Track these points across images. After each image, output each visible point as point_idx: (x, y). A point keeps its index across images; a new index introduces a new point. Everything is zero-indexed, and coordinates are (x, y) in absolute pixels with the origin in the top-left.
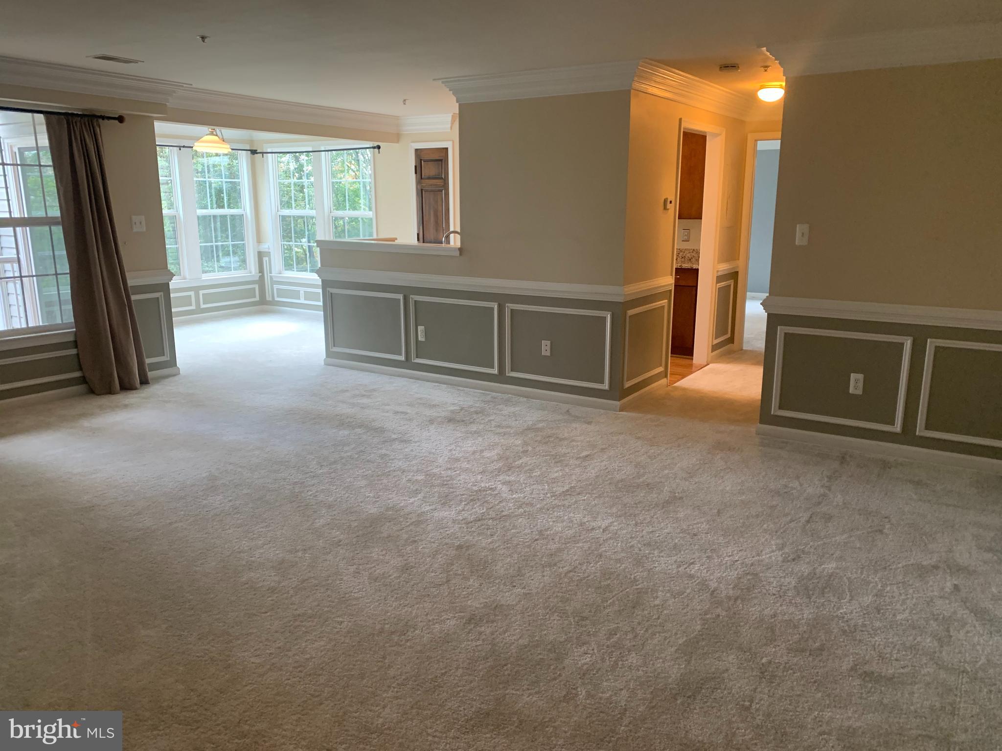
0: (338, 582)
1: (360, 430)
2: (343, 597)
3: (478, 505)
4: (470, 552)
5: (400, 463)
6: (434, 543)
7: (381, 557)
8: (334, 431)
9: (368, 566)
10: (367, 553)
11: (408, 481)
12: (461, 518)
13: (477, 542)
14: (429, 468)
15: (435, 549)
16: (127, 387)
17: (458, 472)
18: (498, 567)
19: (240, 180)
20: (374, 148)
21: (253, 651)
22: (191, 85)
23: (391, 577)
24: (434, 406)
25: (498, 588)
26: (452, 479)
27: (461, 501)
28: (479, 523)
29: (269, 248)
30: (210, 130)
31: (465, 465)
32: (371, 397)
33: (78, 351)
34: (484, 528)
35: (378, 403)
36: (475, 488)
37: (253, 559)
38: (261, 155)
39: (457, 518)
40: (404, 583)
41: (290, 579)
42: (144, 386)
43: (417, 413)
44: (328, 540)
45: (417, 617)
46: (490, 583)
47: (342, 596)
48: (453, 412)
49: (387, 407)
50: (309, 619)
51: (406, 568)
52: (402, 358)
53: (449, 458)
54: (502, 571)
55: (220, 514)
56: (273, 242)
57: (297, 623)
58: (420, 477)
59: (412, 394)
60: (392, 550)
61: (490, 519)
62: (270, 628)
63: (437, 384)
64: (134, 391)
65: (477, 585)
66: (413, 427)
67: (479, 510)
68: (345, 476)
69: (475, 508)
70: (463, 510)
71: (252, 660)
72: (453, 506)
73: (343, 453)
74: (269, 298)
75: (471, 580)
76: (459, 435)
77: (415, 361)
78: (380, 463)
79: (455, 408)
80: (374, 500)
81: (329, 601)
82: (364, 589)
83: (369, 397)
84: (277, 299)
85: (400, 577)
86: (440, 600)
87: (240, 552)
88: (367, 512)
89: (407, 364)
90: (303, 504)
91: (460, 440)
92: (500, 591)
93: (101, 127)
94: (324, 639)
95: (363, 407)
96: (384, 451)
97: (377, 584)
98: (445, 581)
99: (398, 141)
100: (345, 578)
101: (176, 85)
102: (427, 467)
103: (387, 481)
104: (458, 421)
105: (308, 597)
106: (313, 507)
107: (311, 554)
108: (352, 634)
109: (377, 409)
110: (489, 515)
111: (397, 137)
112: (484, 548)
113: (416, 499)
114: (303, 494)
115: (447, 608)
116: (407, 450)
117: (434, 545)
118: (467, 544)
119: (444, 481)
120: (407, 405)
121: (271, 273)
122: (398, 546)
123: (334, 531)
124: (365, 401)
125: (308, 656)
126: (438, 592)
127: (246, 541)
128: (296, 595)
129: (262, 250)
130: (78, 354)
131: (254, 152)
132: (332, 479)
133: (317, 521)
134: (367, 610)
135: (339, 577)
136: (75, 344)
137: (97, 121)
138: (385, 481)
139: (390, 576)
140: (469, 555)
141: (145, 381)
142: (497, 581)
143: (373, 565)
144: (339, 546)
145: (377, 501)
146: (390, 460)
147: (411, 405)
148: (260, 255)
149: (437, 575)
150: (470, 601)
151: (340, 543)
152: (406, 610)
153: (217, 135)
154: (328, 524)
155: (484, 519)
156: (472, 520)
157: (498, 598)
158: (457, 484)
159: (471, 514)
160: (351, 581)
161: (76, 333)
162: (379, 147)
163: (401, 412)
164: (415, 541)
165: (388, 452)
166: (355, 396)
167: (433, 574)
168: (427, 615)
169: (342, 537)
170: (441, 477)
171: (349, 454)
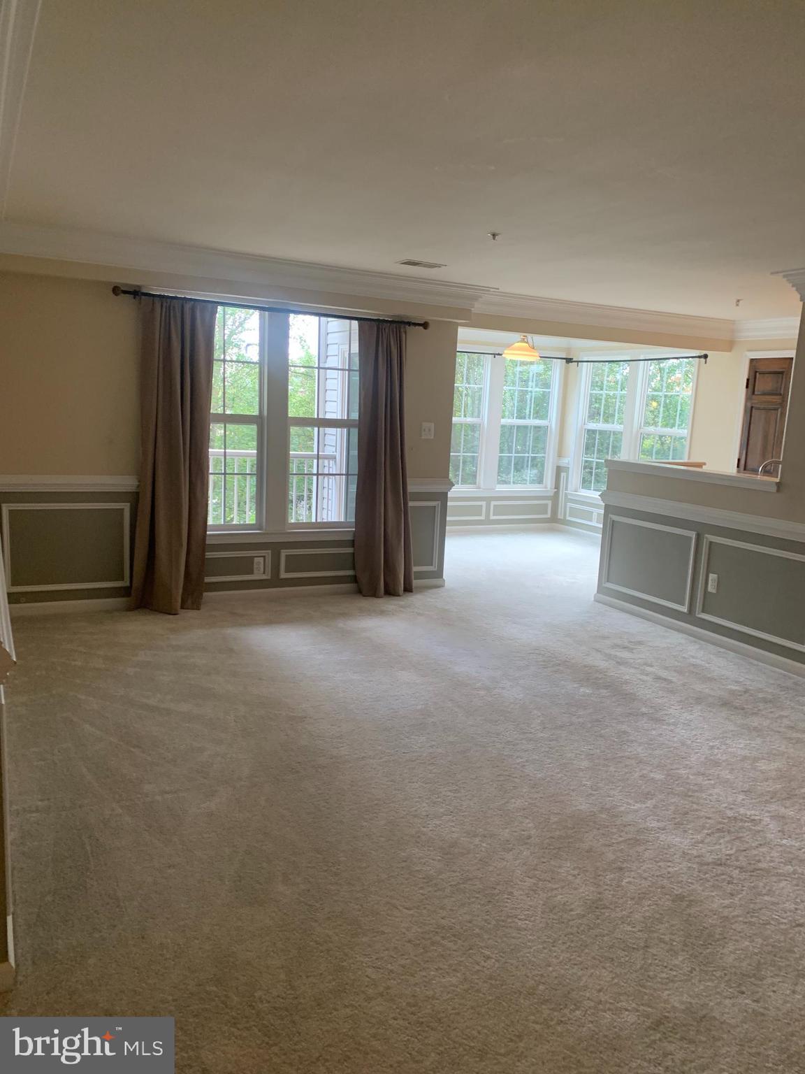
0: (506, 896)
1: (605, 691)
2: (503, 921)
3: (726, 839)
4: (692, 911)
5: (639, 750)
6: (646, 879)
7: (570, 878)
8: (575, 686)
9: (550, 885)
10: (555, 866)
11: (641, 776)
12: (695, 852)
13: (707, 898)
14: (675, 766)
15: (644, 890)
16: (390, 592)
17: (712, 782)
18: (725, 951)
19: (550, 390)
20: (700, 357)
21: (374, 958)
22: (498, 289)
23: (572, 913)
24: (711, 679)
25: (716, 987)
26: (701, 789)
27: (703, 827)
28: (720, 869)
29: (568, 464)
30: (522, 337)
31: (726, 774)
32: (634, 651)
33: (354, 550)
34: (724, 879)
35: (639, 661)
36: (730, 813)
37: (425, 829)
38: (576, 363)
39: (689, 852)
40: (586, 927)
41: (453, 871)
42: (407, 594)
43: (684, 685)
44: (515, 832)
45: (586, 988)
46: (706, 972)
47: (503, 918)
48: (732, 692)
49: (649, 669)
50: (453, 938)
51: (595, 906)
52: (685, 609)
53: (706, 758)
54: (730, 959)
55: (415, 761)
56: (574, 458)
57: (438, 938)
58: (658, 776)
59: (687, 656)
60: (587, 871)
61: (737, 867)
62: (404, 933)
63: (722, 650)
64: (396, 597)
65: (686, 969)
66: (672, 703)
67: (724, 848)
68: (567, 748)
69: (720, 844)
70: (702, 842)
71: (369, 971)
72: (690, 832)
73: (574, 718)
74: (560, 516)
75: (680, 958)
76: (732, 728)
77: (700, 616)
78: (614, 741)
79: (737, 688)
80: (590, 791)
81: (486, 921)
82: (532, 919)
83: (631, 650)
84: (568, 518)
85: (584, 916)
86: (626, 974)
87: (415, 816)
88: (576, 806)
89: (689, 617)
90: (505, 773)
91: (729, 735)
92: (718, 993)
93: (407, 334)
94: (459, 975)
95: (621, 663)
96: (624, 727)
97: (552, 916)
98: (642, 944)
99: (730, 350)
100: (516, 893)
101: (483, 290)
102: (671, 764)
103: (614, 769)
104: (736, 708)
105: (463, 905)
106: (516, 780)
107: (490, 844)
108: (493, 982)
109: (636, 668)
110: (737, 860)
111: (729, 345)
112: (715, 912)
113: (644, 806)
114: (510, 760)
115: (631, 989)
116: (654, 732)
117: (645, 884)
118: (692, 898)
119: (689, 790)
120: (675, 671)
121: (566, 489)
122: (597, 868)
123: (528, 821)
124: (625, 655)
125: (430, 993)
126: (627, 958)
127: (427, 803)
128: (451, 897)
129: (561, 465)
130: (354, 554)
131: (569, 360)
132: (550, 748)
133: (513, 800)
134: (526, 950)
135: (510, 890)
136: (352, 543)
137: (405, 327)
138: (612, 769)
139: (571, 910)
140: (690, 915)
141: (408, 589)
142: (718, 974)
143: (557, 886)
144: (526, 844)
145: (594, 795)
146: (628, 741)
147: (680, 672)
148: (559, 470)
149: (633, 932)
150: (667, 992)
151: (529, 841)
152: (574, 971)
153: (527, 343)
154: (524, 809)
155: (729, 866)
156: (710, 860)
157: (711, 1004)
158: (706, 799)
159: (711, 852)
160: (522, 900)
161: (355, 533)
162: (706, 356)
163: (665, 680)
164: (621, 869)
165: (629, 730)
166: (616, 646)
167: (629, 928)
168: (600, 991)
169: (533, 832)
170: (688, 783)
171: (581, 720)
